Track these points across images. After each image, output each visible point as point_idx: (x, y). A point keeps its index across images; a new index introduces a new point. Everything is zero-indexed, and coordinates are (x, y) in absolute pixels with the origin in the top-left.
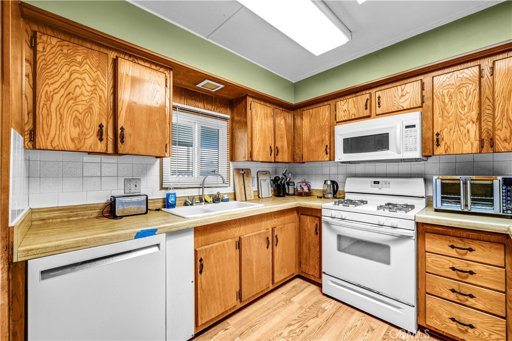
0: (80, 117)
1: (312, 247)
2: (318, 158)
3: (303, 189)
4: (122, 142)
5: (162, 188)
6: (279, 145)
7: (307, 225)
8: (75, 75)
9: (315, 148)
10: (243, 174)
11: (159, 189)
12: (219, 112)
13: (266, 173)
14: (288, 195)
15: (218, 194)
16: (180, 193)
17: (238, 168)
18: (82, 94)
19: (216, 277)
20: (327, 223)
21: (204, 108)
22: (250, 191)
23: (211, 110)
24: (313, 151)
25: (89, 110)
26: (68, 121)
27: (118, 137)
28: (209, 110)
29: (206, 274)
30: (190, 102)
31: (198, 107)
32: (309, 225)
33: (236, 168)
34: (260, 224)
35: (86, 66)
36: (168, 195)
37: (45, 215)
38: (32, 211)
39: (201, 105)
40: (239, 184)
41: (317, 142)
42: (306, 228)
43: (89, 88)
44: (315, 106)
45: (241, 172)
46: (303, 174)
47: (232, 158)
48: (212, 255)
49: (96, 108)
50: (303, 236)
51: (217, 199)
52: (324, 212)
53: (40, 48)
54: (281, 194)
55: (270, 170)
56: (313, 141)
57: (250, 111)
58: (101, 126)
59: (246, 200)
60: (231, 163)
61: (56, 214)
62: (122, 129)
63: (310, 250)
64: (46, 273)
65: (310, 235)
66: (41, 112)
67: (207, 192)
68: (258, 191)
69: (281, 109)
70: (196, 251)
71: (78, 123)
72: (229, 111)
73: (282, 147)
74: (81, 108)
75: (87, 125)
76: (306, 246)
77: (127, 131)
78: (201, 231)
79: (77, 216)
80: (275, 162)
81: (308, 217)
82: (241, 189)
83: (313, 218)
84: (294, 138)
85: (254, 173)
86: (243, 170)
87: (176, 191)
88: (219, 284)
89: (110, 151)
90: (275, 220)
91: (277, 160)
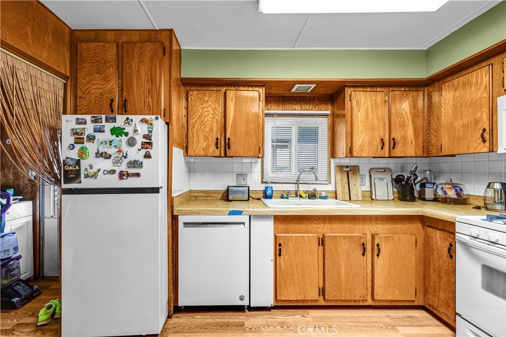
0: (207, 135)
1: (443, 274)
2: (469, 147)
3: (445, 193)
4: (229, 148)
5: (263, 182)
6: (397, 135)
7: (436, 243)
8: (205, 110)
9: (462, 135)
10: (348, 172)
11: (260, 182)
12: (318, 110)
13: (385, 170)
14: (424, 199)
15: (315, 190)
16: (276, 187)
17: (341, 165)
18: (208, 120)
19: (295, 264)
20: (464, 245)
21: (302, 109)
22: (357, 190)
23: (309, 110)
24: (459, 138)
25: (211, 130)
26: (201, 138)
27: (227, 145)
28: (306, 110)
29: (284, 258)
30: (287, 106)
31: (295, 110)
32: (439, 243)
33: (339, 164)
34: (352, 226)
35: (210, 103)
36: (267, 188)
37: (196, 194)
38: (191, 191)
39: (298, 107)
40: (342, 183)
41: (466, 126)
42: (435, 246)
43: (211, 116)
44: (464, 72)
45: (345, 169)
46: (451, 172)
47: (333, 154)
48: (291, 243)
49: (215, 128)
50: (429, 256)
51: (312, 196)
52: (459, 227)
53: (189, 99)
54: (408, 198)
55: (392, 167)
56: (458, 125)
57: (350, 103)
58: (217, 139)
59: (350, 200)
60: (332, 159)
61: (201, 194)
62: (229, 139)
63: (440, 277)
64: (186, 224)
65: (440, 256)
66: (190, 135)
67: (302, 188)
68: (371, 192)
69: (403, 89)
70: (276, 237)
71: (206, 139)
72: (330, 107)
73: (404, 138)
74: (207, 129)
75: (210, 140)
76: (434, 271)
77: (232, 141)
78: (280, 219)
79: (210, 197)
80: (390, 157)
81: (438, 231)
82: (344, 187)
83: (446, 234)
84: (429, 123)
85: (364, 170)
86: (347, 167)
87: (273, 185)
88: (298, 272)
89: (223, 155)
90: (378, 226)
91: (393, 155)
